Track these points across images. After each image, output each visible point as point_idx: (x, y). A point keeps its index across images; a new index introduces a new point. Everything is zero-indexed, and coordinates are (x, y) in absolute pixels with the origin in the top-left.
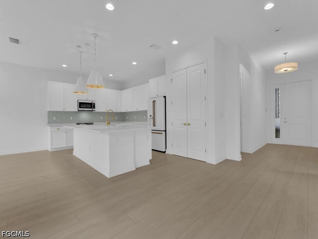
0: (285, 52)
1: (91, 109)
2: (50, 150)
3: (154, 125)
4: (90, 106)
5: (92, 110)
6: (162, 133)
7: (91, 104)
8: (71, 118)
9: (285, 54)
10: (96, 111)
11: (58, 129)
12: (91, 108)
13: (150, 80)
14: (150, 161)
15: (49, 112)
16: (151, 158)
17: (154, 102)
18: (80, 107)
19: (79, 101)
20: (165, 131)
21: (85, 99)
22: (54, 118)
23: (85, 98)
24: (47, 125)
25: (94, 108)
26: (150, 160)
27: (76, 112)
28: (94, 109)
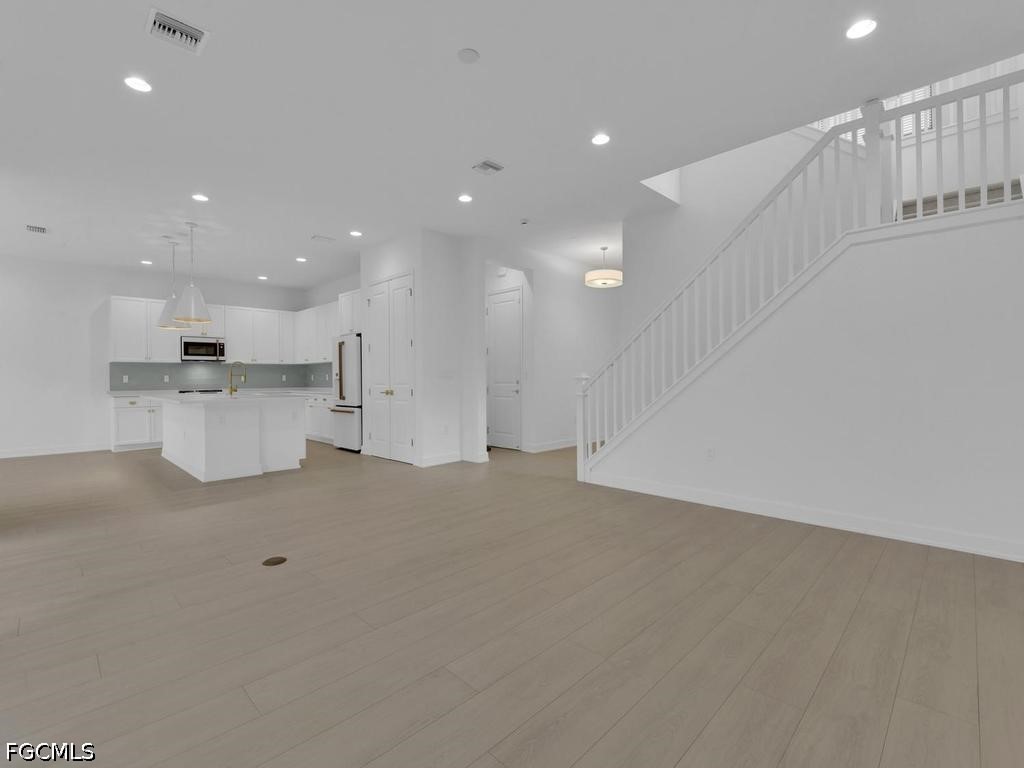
0: (604, 246)
1: (214, 358)
2: (113, 449)
3: (342, 397)
4: (212, 350)
5: (218, 360)
6: (353, 412)
7: (214, 345)
8: (166, 379)
9: (604, 249)
10: (227, 362)
11: (132, 403)
12: (215, 355)
13: (340, 295)
14: (301, 462)
15: (113, 365)
16: (304, 457)
17: (341, 345)
18: (186, 354)
19: (185, 340)
20: (360, 407)
21: (200, 335)
22: (126, 379)
23: (198, 333)
24: (108, 393)
25: (222, 354)
26: (301, 460)
27: (178, 364)
28: (221, 358)
